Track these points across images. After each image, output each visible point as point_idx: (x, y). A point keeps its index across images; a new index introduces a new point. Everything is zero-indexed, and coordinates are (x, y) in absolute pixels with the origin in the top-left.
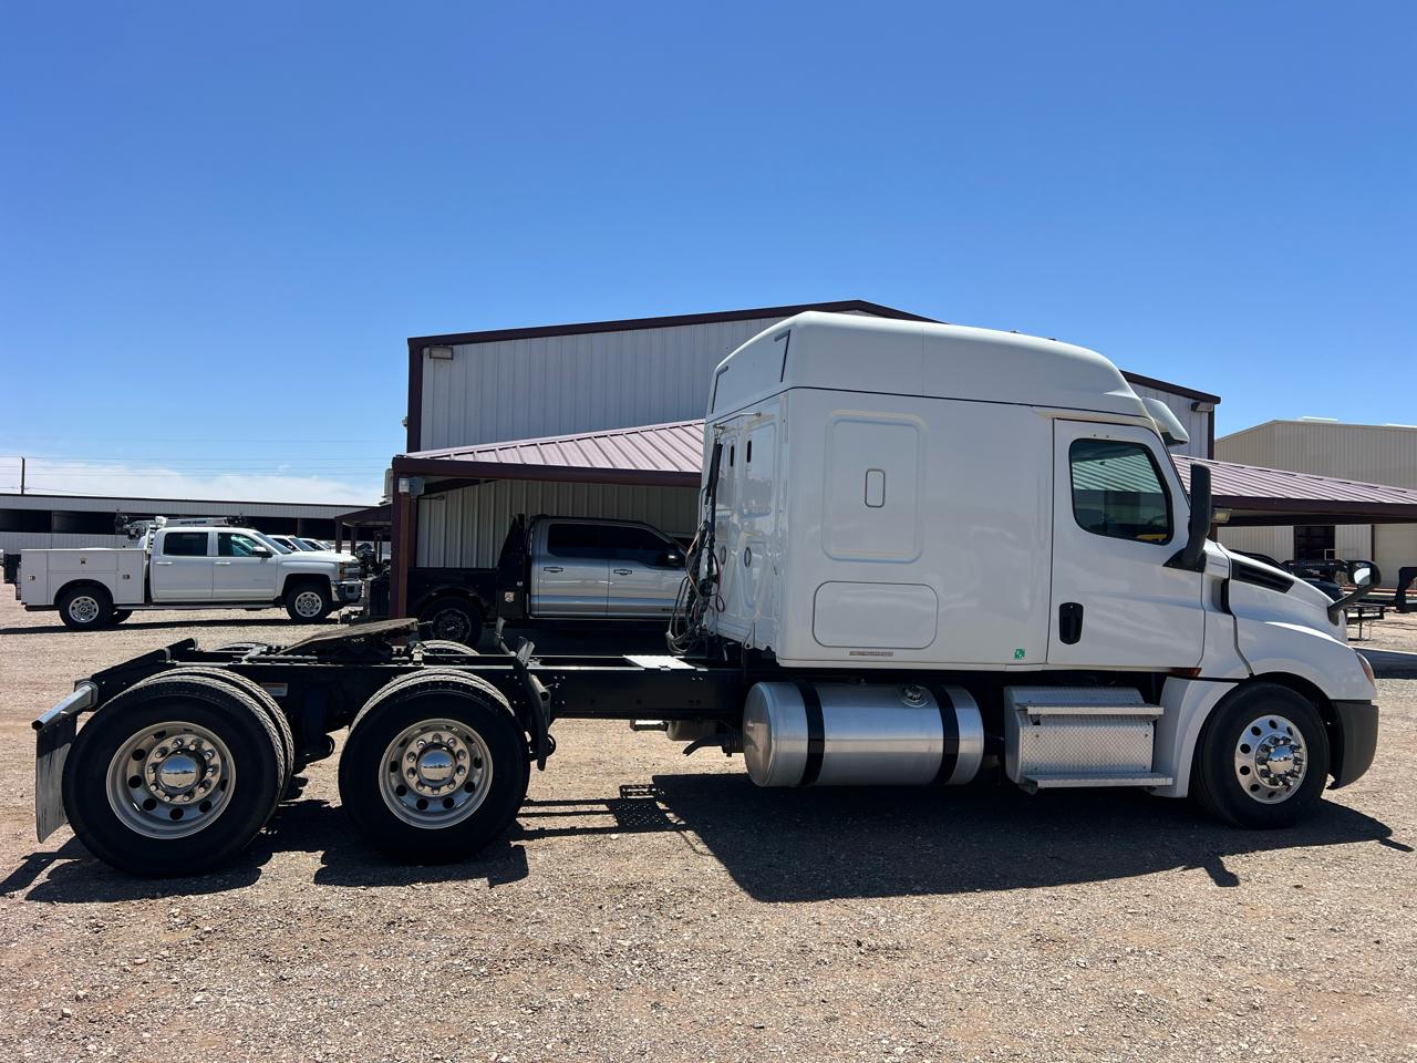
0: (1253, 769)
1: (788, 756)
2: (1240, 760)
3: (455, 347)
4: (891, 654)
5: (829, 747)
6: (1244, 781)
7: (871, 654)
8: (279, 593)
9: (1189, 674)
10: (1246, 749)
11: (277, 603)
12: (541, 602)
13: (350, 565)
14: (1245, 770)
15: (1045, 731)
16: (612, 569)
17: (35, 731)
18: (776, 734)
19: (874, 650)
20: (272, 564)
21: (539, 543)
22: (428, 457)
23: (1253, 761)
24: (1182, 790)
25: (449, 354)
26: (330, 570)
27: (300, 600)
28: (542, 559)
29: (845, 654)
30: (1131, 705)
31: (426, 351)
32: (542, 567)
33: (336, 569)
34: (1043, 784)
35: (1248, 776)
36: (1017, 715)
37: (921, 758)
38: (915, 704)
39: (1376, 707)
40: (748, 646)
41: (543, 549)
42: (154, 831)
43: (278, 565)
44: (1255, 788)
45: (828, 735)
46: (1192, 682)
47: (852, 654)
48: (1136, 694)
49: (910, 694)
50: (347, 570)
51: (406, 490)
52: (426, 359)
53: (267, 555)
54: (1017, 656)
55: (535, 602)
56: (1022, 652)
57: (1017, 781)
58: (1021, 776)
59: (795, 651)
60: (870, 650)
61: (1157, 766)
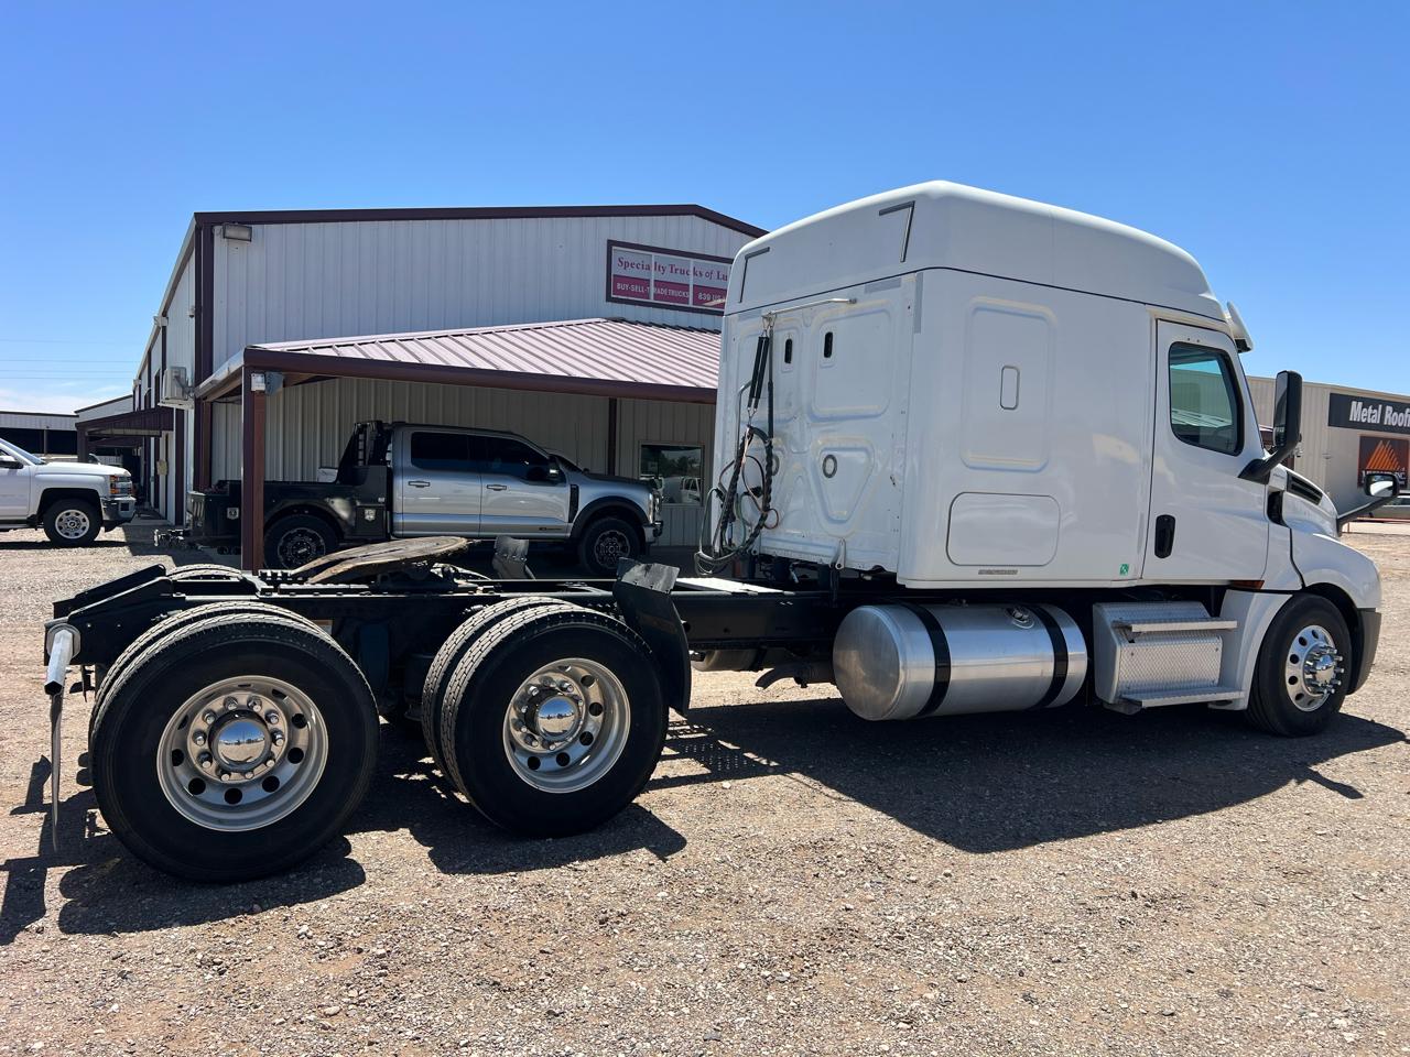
0: (1300, 679)
1: (917, 686)
2: (1290, 670)
3: (255, 227)
4: (1015, 572)
5: (955, 675)
6: (1292, 690)
7: (998, 572)
8: (34, 510)
9: (1252, 586)
10: (1295, 659)
11: (31, 523)
12: (405, 521)
13: (122, 478)
14: (1293, 680)
15: (1137, 648)
16: (485, 484)
17: (48, 696)
18: (905, 663)
19: (1000, 568)
20: (23, 477)
21: (398, 453)
22: (285, 350)
23: (1301, 671)
24: (1243, 705)
25: (245, 234)
26: (100, 484)
27: (61, 520)
28: (405, 472)
29: (973, 573)
30: (1197, 620)
31: (217, 229)
32: (406, 481)
33: (105, 483)
34: (1147, 703)
35: (1296, 685)
36: (1113, 633)
37: (1034, 681)
38: (1023, 625)
39: (1380, 615)
40: (839, 566)
41: (406, 461)
42: (220, 822)
43: (31, 478)
44: (1299, 697)
45: (954, 662)
46: (1256, 594)
47: (981, 572)
48: (1200, 608)
49: (1019, 614)
50: (119, 485)
51: (263, 388)
52: (218, 240)
53: (17, 465)
54: (1122, 572)
55: (399, 520)
56: (1126, 567)
57: (1111, 701)
58: (1116, 697)
59: (925, 571)
60: (996, 568)
61: (1225, 681)
